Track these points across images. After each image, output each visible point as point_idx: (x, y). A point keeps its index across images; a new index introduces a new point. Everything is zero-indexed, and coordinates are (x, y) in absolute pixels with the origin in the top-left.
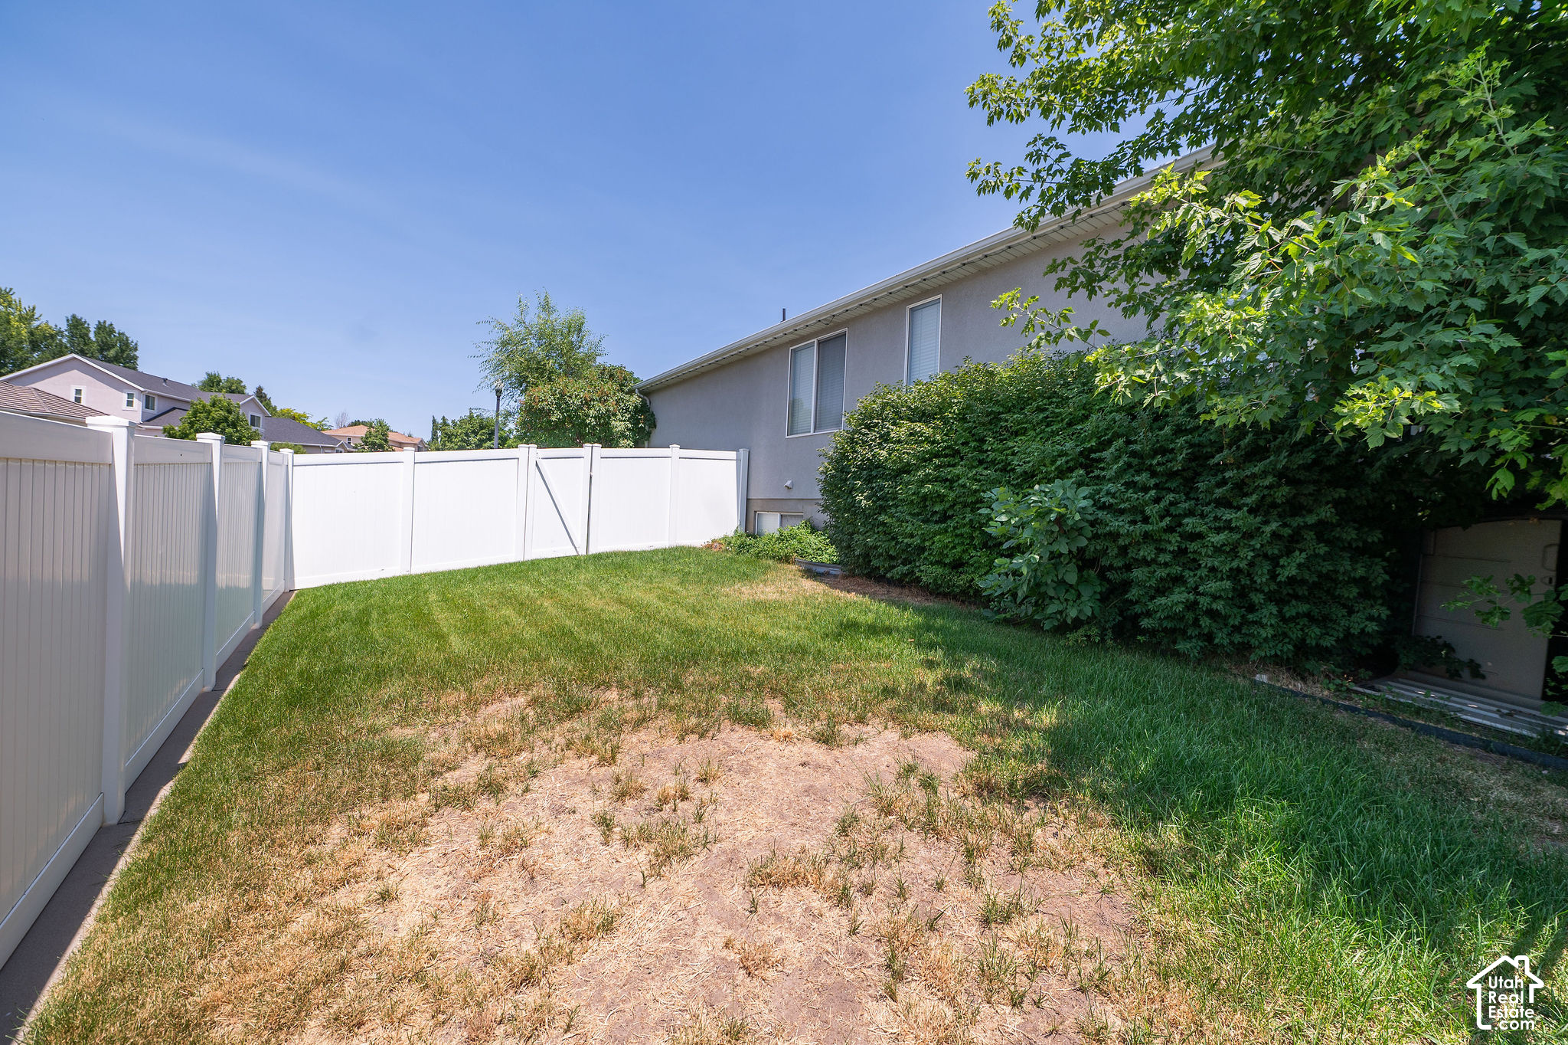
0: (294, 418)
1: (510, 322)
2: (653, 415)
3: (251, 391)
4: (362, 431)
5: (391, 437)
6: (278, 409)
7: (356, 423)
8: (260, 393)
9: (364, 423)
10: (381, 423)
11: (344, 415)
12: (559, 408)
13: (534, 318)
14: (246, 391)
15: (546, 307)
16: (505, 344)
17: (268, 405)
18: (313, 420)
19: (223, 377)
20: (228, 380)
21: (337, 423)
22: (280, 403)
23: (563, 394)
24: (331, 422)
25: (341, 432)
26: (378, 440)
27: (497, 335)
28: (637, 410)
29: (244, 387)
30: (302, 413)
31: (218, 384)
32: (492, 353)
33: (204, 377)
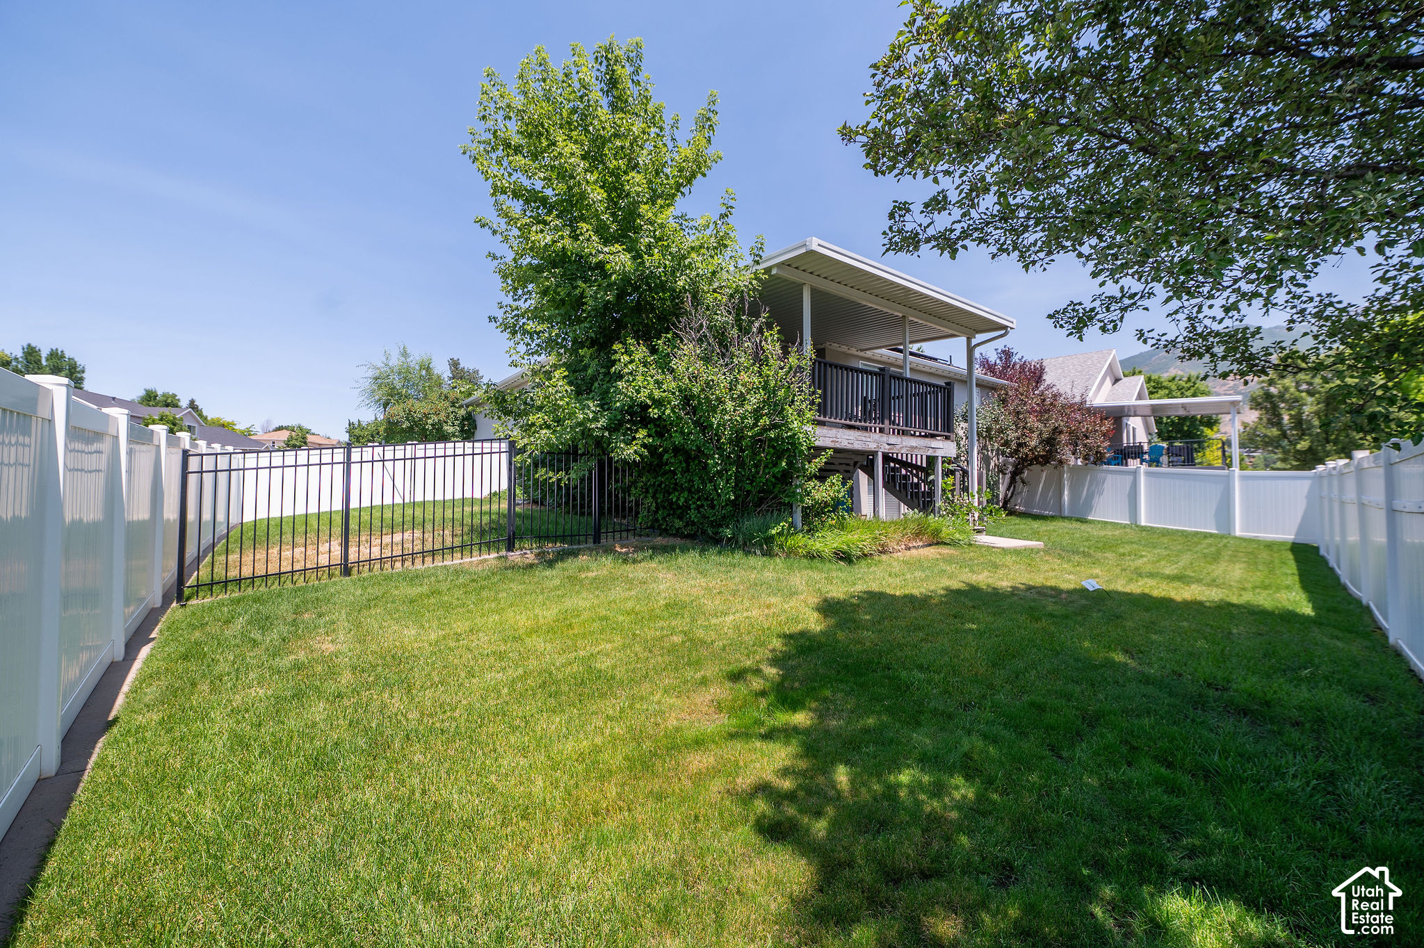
0: (223, 426)
1: (380, 365)
2: (475, 421)
3: (184, 403)
4: (284, 435)
5: (310, 438)
6: (209, 418)
7: (280, 429)
8: (192, 405)
9: (286, 428)
10: (300, 428)
11: (268, 422)
12: (407, 419)
13: (395, 361)
14: (180, 404)
15: (405, 354)
16: (376, 378)
17: (201, 415)
18: (240, 427)
19: (160, 392)
20: (164, 395)
21: (263, 429)
22: (210, 413)
23: (410, 411)
24: (258, 428)
25: (266, 437)
26: (298, 440)
27: (371, 373)
28: (464, 419)
29: (179, 400)
30: (230, 420)
31: (155, 399)
32: (367, 384)
33: (142, 393)
